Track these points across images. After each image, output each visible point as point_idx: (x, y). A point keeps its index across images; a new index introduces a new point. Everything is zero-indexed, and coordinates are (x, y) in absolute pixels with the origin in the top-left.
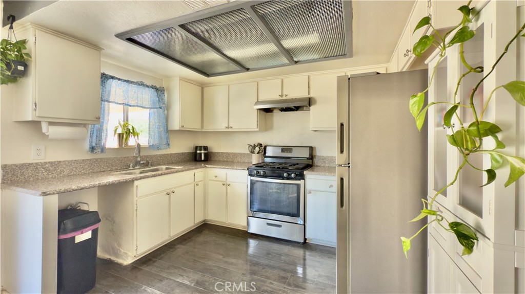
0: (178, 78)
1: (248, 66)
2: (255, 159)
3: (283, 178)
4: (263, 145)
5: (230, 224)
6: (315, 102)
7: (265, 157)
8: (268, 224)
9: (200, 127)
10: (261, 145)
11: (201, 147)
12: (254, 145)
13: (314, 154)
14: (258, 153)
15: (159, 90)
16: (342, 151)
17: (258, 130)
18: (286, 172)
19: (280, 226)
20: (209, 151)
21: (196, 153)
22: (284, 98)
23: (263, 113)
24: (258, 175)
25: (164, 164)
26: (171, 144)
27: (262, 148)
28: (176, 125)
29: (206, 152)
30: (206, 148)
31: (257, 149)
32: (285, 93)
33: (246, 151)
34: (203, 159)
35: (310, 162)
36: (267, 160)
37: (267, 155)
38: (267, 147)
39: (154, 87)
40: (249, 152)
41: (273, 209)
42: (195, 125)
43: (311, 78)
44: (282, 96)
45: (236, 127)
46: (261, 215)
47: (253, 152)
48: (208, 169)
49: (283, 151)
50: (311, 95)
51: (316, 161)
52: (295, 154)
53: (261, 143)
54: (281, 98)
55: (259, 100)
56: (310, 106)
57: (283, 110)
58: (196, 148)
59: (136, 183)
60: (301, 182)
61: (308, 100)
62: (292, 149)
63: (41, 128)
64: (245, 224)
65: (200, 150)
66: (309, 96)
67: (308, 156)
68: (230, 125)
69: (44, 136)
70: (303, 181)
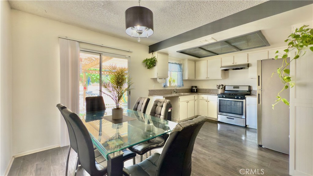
0: (187, 60)
1: (218, 53)
2: (220, 91)
3: (235, 99)
4: (224, 85)
5: (209, 117)
6: (251, 65)
7: (225, 91)
8: (227, 118)
9: (194, 78)
10: (223, 85)
11: (194, 86)
12: (220, 85)
13: (251, 89)
14: (222, 89)
15: (180, 65)
16: (259, 85)
17: (221, 78)
18: (236, 96)
19: (233, 119)
20: (198, 88)
21: (192, 89)
22: (235, 64)
23: (224, 71)
24: (223, 97)
25: (182, 93)
26: (184, 85)
27: (223, 87)
28: (186, 78)
29: (196, 88)
30: (196, 87)
31: (221, 87)
32: (235, 62)
33: (216, 88)
34: (195, 91)
35: (249, 93)
36: (226, 92)
37: (226, 90)
38: (226, 86)
39: (179, 64)
40: (217, 89)
41: (230, 112)
42: (192, 78)
43: (249, 55)
44: (234, 63)
45: (211, 77)
46: (224, 114)
47: (219, 88)
48: (199, 95)
49: (234, 88)
50: (249, 62)
51: (252, 92)
52: (241, 89)
53: (223, 84)
54: (233, 64)
55: (222, 66)
56: (248, 67)
57: (234, 69)
58: (192, 87)
59: (179, 97)
60: (244, 100)
61: (248, 65)
62: (239, 87)
63: (157, 80)
64: (216, 118)
65: (194, 88)
66: (248, 63)
67: (248, 90)
68: (208, 77)
69: (158, 82)
70: (245, 100)
